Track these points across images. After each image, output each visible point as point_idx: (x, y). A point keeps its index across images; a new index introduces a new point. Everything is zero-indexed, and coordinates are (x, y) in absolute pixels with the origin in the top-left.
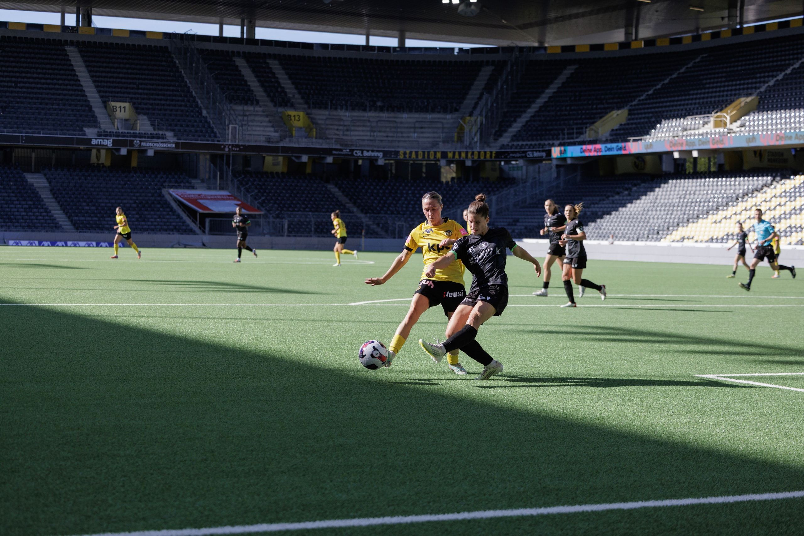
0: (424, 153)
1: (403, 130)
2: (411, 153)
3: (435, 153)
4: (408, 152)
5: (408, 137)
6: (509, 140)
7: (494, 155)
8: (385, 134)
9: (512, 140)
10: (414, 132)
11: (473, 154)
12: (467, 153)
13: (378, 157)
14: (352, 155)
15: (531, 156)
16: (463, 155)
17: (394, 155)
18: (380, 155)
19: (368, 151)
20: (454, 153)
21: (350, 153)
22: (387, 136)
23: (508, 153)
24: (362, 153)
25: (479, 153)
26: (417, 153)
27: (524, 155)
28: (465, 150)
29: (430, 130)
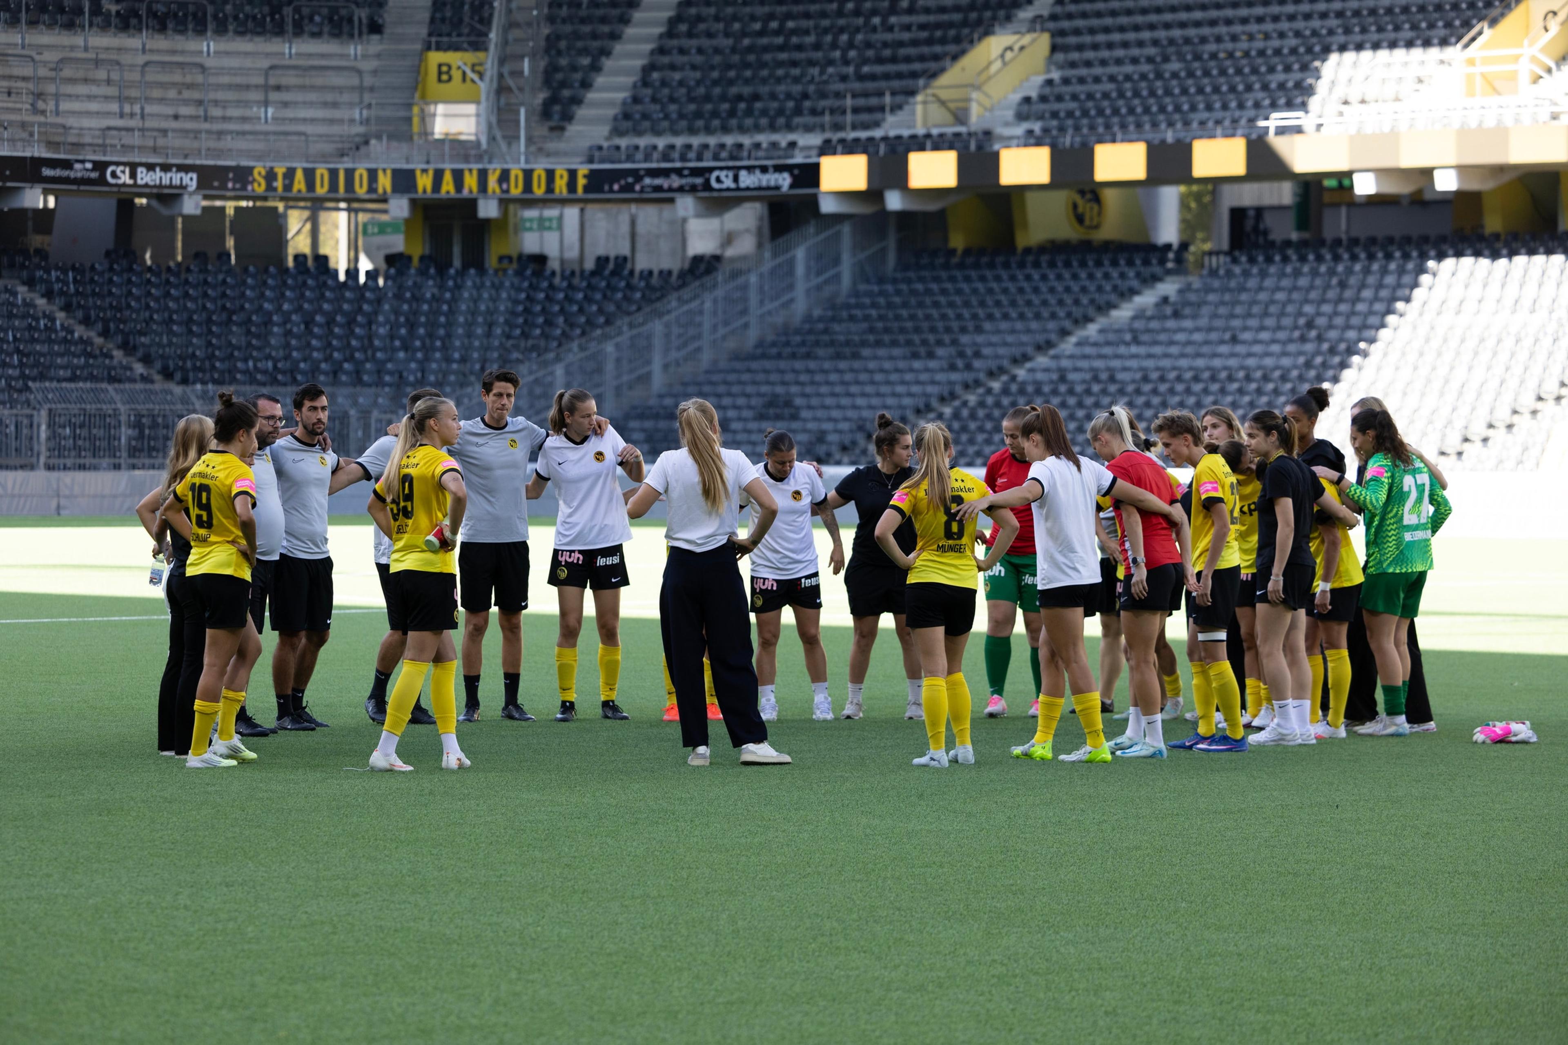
0: (333, 173)
1: (220, 95)
2: (290, 174)
3: (373, 175)
4: (280, 171)
5: (244, 119)
6: (605, 130)
7: (581, 182)
8: (170, 111)
9: (617, 132)
10: (266, 103)
11: (504, 176)
12: (483, 175)
13: (183, 187)
14: (102, 181)
15: (728, 183)
16: (471, 182)
17: (235, 181)
18: (191, 180)
19: (151, 167)
20: (438, 175)
21: (94, 175)
22: (176, 117)
23: (637, 175)
24: (133, 175)
25: (528, 174)
26: (309, 175)
27: (699, 181)
28: (476, 167)
29: (312, 96)
